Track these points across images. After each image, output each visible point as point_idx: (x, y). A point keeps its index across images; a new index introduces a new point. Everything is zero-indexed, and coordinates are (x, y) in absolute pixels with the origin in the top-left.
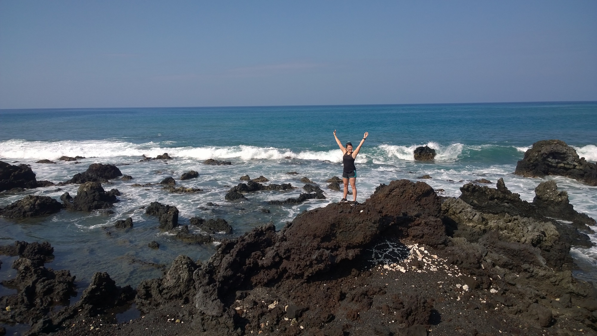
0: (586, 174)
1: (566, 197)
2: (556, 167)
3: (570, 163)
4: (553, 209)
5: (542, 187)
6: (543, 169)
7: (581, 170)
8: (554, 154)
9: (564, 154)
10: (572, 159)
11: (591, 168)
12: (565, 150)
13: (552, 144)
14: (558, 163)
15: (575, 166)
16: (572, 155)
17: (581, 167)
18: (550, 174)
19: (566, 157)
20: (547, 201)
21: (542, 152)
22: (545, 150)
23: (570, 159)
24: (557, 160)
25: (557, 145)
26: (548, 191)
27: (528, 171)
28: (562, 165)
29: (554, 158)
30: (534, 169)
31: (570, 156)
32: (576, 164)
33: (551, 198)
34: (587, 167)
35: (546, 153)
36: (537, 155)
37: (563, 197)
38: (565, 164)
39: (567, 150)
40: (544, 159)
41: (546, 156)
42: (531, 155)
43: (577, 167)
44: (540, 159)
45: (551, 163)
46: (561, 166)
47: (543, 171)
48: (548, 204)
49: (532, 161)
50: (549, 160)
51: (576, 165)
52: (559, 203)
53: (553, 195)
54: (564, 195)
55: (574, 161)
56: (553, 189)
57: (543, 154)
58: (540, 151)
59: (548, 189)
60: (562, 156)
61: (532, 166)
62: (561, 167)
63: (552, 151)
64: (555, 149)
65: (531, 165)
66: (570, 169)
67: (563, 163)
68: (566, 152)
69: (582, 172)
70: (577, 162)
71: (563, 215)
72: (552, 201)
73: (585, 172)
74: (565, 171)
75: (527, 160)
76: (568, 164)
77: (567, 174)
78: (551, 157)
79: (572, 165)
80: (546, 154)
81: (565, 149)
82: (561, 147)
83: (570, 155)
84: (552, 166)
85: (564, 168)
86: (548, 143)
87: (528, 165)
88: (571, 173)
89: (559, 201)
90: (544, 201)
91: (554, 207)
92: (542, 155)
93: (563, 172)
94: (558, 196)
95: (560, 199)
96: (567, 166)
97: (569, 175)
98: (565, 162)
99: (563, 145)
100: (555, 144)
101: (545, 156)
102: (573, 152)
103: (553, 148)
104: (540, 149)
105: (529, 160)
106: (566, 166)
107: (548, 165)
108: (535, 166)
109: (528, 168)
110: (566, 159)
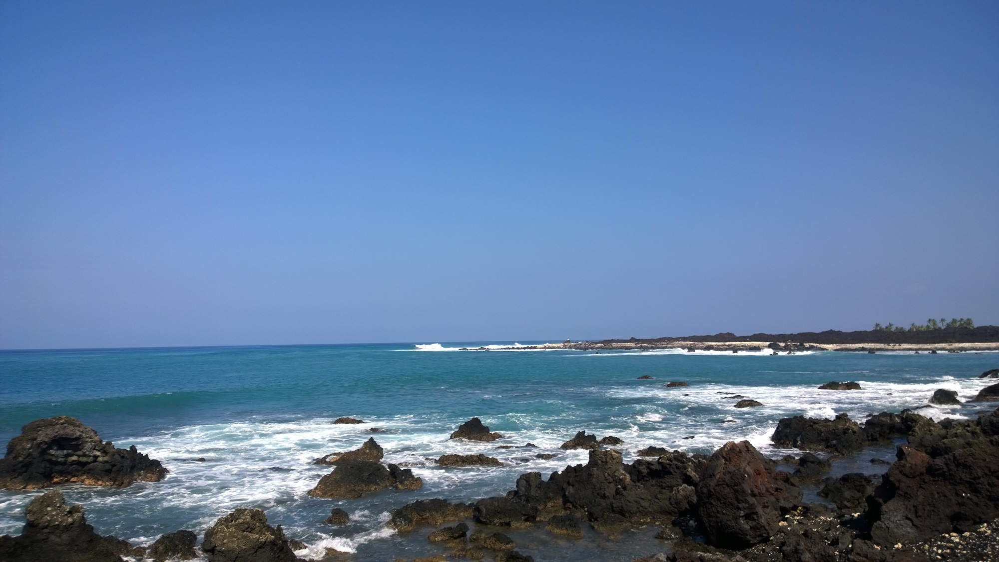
0: (114, 469)
1: (79, 514)
2: (63, 464)
3: (87, 453)
4: (58, 540)
5: (38, 504)
6: (41, 470)
7: (106, 462)
8: (61, 442)
9: (78, 439)
10: (91, 446)
11: (123, 457)
12: (78, 434)
13: (57, 424)
14: (67, 456)
15: (96, 457)
16: (90, 440)
17: (106, 459)
18: (54, 476)
19: (80, 445)
20: (46, 527)
21: (39, 440)
22: (43, 436)
23: (88, 446)
24: (65, 452)
25: (65, 425)
26: (49, 509)
27: (15, 478)
28: (75, 458)
29: (61, 448)
30: (26, 472)
31: (87, 442)
32: (98, 453)
33: (55, 520)
34: (117, 456)
35: (46, 440)
36: (29, 445)
37: (76, 516)
38: (79, 456)
39: (82, 432)
40: (44, 452)
41: (46, 446)
42: (18, 448)
43: (100, 459)
44: (35, 454)
45: (56, 457)
46: (73, 461)
47: (41, 474)
48: (49, 533)
49: (21, 459)
50: (52, 452)
51: (99, 456)
52: (68, 528)
53: (58, 514)
54: (76, 512)
55: (94, 449)
56: (58, 505)
57: (41, 443)
58: (35, 439)
59: (48, 506)
60: (73, 443)
61: (22, 466)
62: (73, 463)
63: (55, 436)
64: (61, 432)
65: (20, 465)
66: (87, 463)
67: (76, 455)
68: (80, 436)
69: (108, 466)
70: (99, 451)
71: (77, 545)
72: (57, 525)
73: (114, 466)
74: (80, 468)
75: (11, 457)
76: (84, 455)
77: (84, 473)
78: (55, 448)
79: (90, 456)
80: (46, 443)
81: (79, 430)
82: (72, 428)
83: (88, 439)
84: (57, 463)
85: (79, 463)
86: (51, 424)
87: (14, 466)
88: (90, 469)
89: (68, 523)
90: (43, 529)
91: (60, 537)
92: (39, 445)
93: (77, 471)
94: (67, 515)
95: (70, 520)
96: (84, 459)
97: (88, 473)
98: (80, 453)
99: (75, 425)
100: (62, 424)
101: (44, 447)
102: (92, 434)
103: (57, 432)
104: (35, 435)
105: (15, 458)
106: (81, 459)
107: (50, 461)
108: (27, 466)
109: (14, 471)
110: (80, 447)
